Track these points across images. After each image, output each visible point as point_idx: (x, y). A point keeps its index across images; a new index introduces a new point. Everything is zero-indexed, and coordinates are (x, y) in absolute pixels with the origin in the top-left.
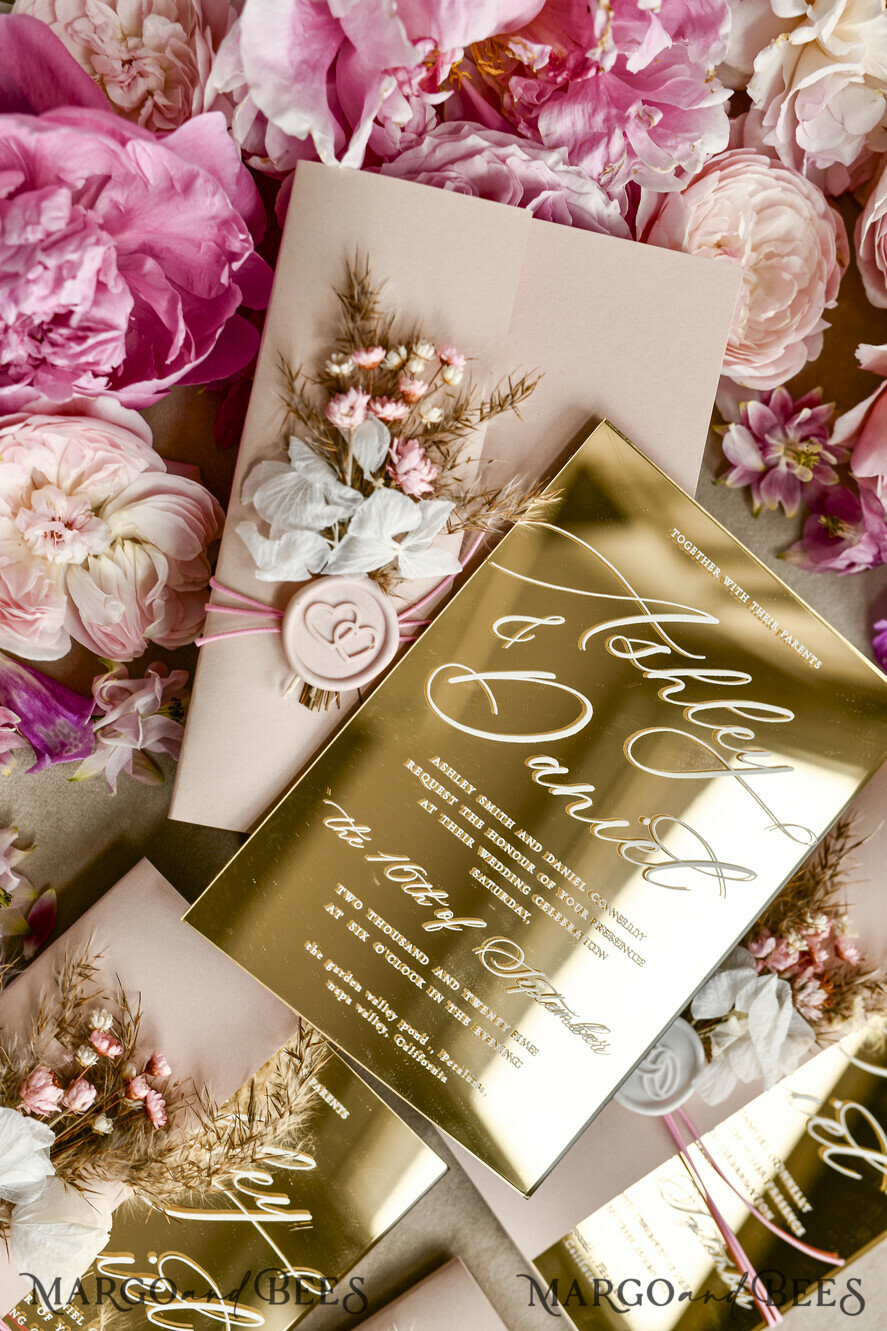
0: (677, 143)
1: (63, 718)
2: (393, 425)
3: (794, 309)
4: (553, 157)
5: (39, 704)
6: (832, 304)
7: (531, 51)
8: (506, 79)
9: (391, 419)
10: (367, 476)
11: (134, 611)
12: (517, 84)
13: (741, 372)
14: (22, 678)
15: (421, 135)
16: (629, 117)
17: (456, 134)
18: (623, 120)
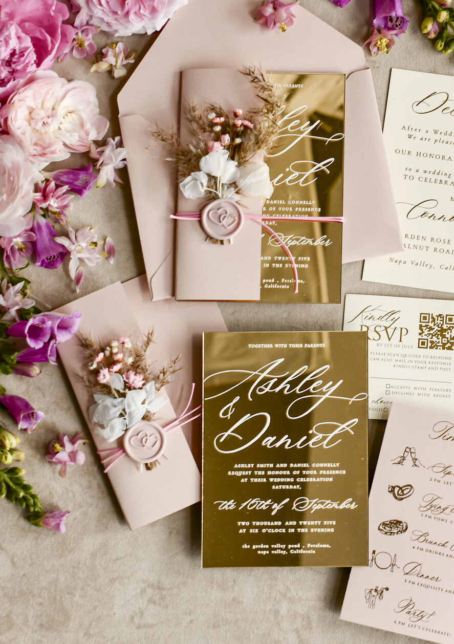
1: (81, 175)
5: (71, 176)
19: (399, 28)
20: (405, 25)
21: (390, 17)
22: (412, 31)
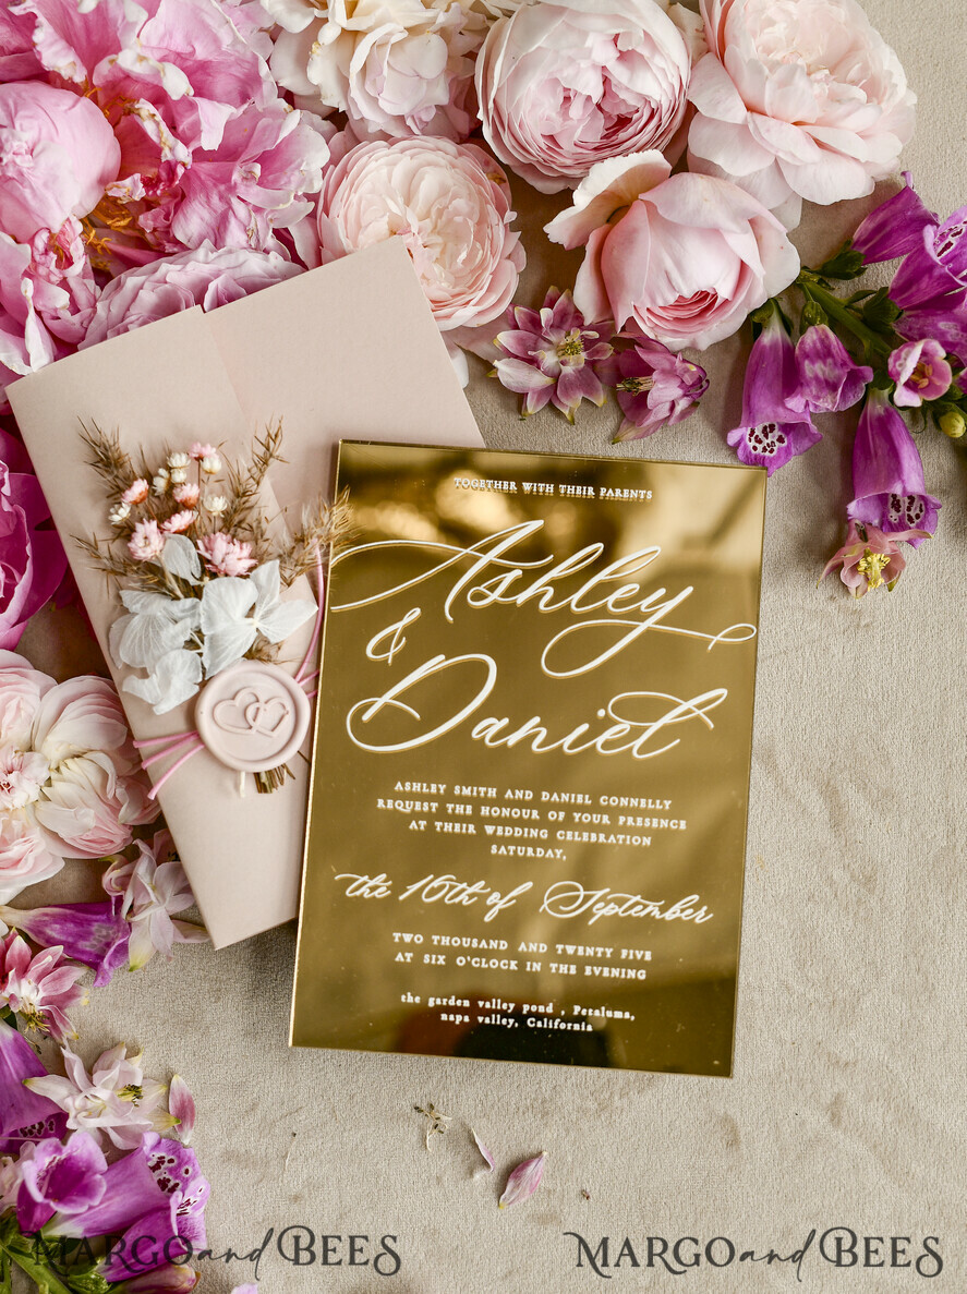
0: (289, 178)
1: (96, 924)
2: (189, 532)
3: (479, 237)
4: (201, 253)
5: (72, 925)
6: (511, 216)
7: (124, 187)
8: (135, 221)
9: (183, 527)
10: (193, 582)
11: (103, 809)
12: (146, 219)
13: (464, 316)
14: (46, 915)
15: (94, 307)
16: (235, 184)
17: (119, 286)
18: (232, 189)
19: (918, 527)
20: (931, 516)
21: (894, 496)
22: (953, 533)
